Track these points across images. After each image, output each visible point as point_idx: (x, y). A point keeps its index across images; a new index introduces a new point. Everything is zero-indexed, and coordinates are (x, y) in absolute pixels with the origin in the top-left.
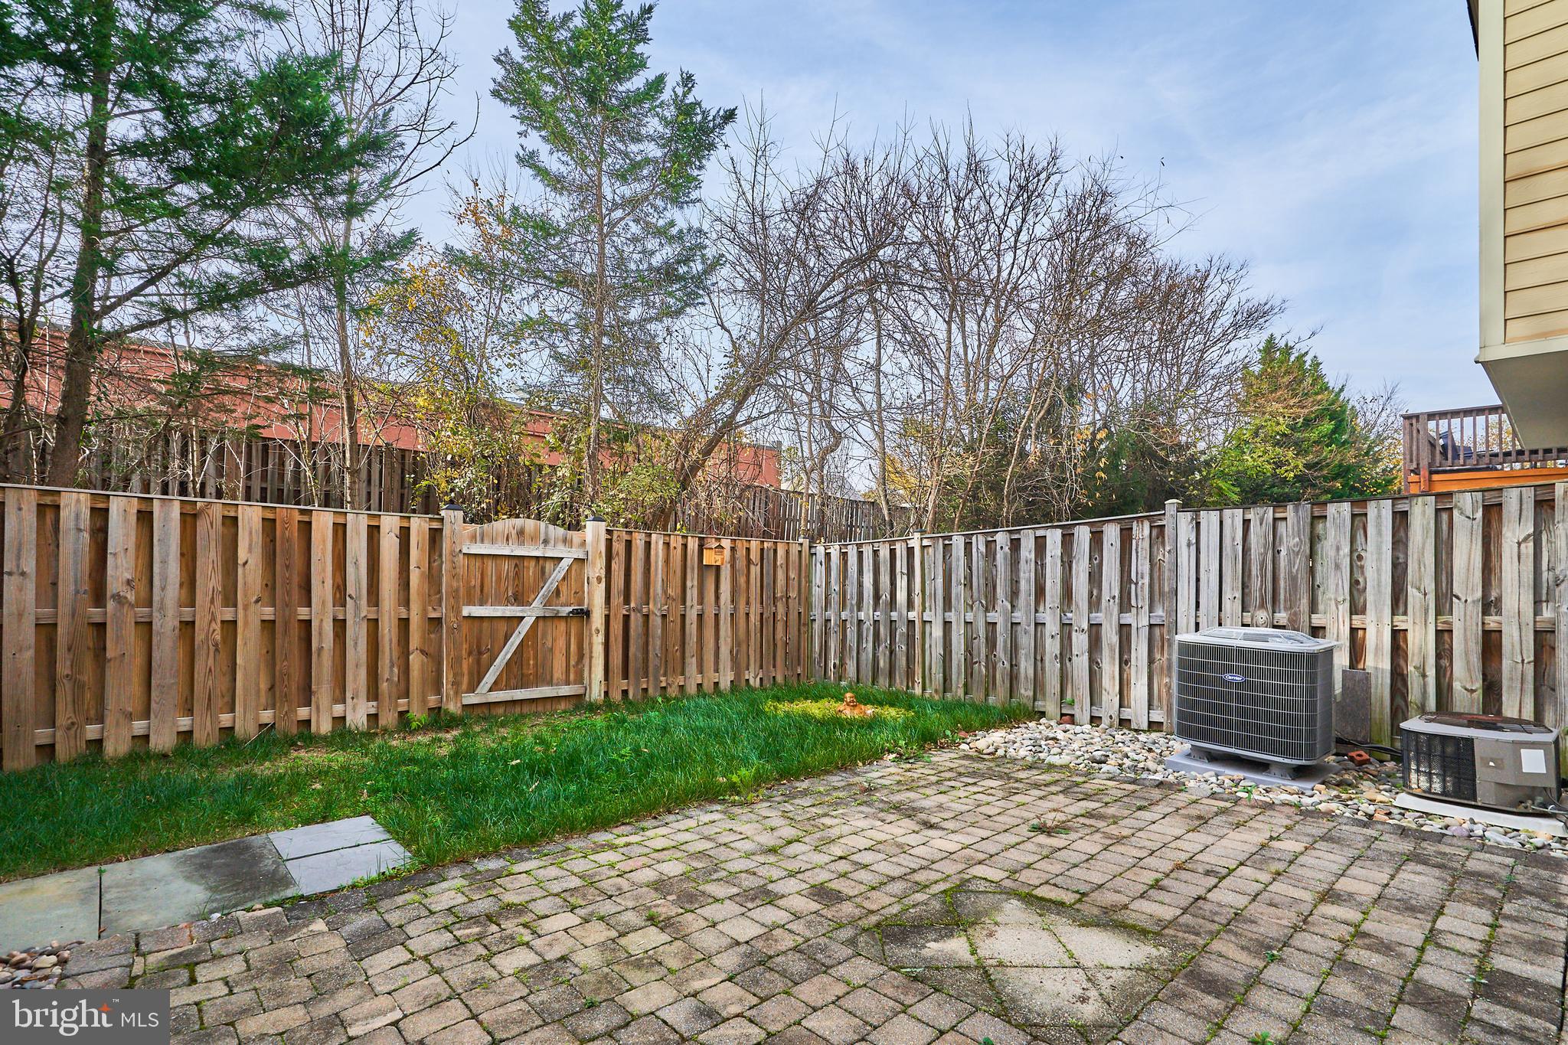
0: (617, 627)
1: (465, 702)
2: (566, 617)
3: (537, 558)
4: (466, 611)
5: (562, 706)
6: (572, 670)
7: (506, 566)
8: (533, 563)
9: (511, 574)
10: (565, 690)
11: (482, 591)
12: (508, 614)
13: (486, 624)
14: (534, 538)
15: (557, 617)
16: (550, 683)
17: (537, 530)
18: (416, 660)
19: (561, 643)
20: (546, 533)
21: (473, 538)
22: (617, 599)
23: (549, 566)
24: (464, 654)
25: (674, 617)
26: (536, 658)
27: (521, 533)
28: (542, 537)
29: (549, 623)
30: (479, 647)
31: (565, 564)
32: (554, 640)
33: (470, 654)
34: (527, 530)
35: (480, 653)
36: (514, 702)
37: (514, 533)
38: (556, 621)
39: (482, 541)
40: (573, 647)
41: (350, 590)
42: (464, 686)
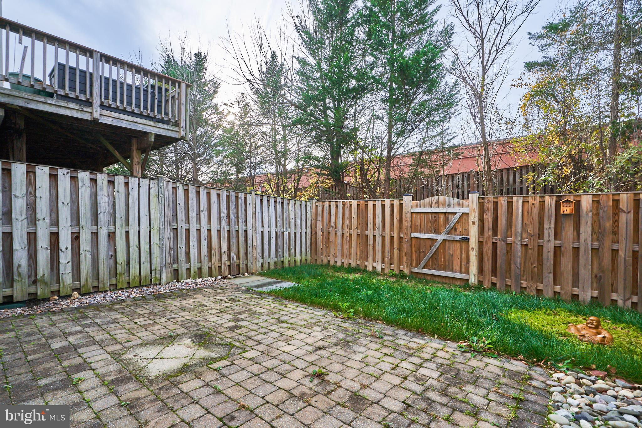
0: (488, 249)
1: (413, 271)
2: (459, 241)
3: (445, 213)
4: (413, 235)
5: (458, 283)
6: (463, 267)
7: (431, 217)
8: (442, 216)
9: (433, 221)
10: (458, 275)
11: (420, 227)
12: (430, 237)
13: (422, 241)
14: (443, 204)
15: (453, 241)
16: (452, 270)
17: (445, 201)
18: (396, 252)
19: (458, 252)
20: (449, 202)
21: (417, 206)
22: (488, 233)
23: (450, 216)
24: (414, 252)
25: (533, 246)
26: (445, 258)
27: (437, 202)
28: (447, 204)
29: (451, 243)
30: (419, 250)
31: (457, 216)
32: (454, 251)
33: (416, 252)
34: (440, 201)
35: (420, 252)
36: (435, 276)
37: (434, 203)
38: (454, 242)
39: (420, 207)
40: (464, 256)
41: (377, 226)
42: (414, 265)
